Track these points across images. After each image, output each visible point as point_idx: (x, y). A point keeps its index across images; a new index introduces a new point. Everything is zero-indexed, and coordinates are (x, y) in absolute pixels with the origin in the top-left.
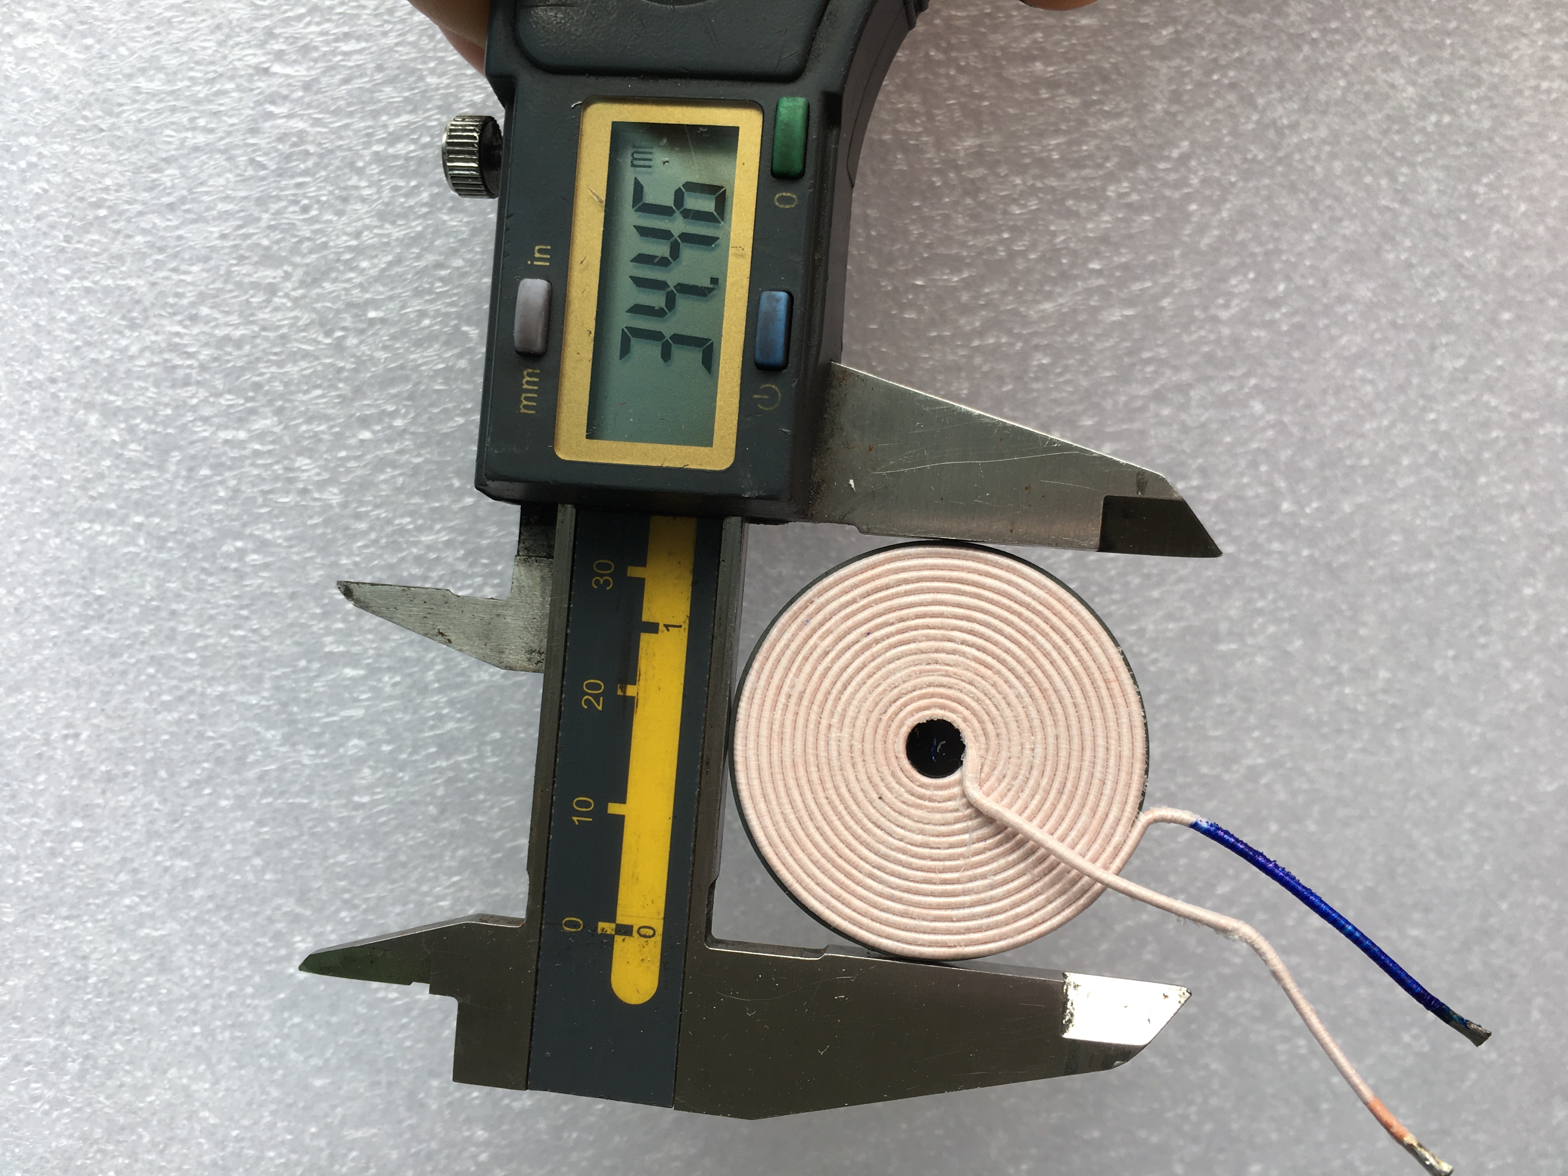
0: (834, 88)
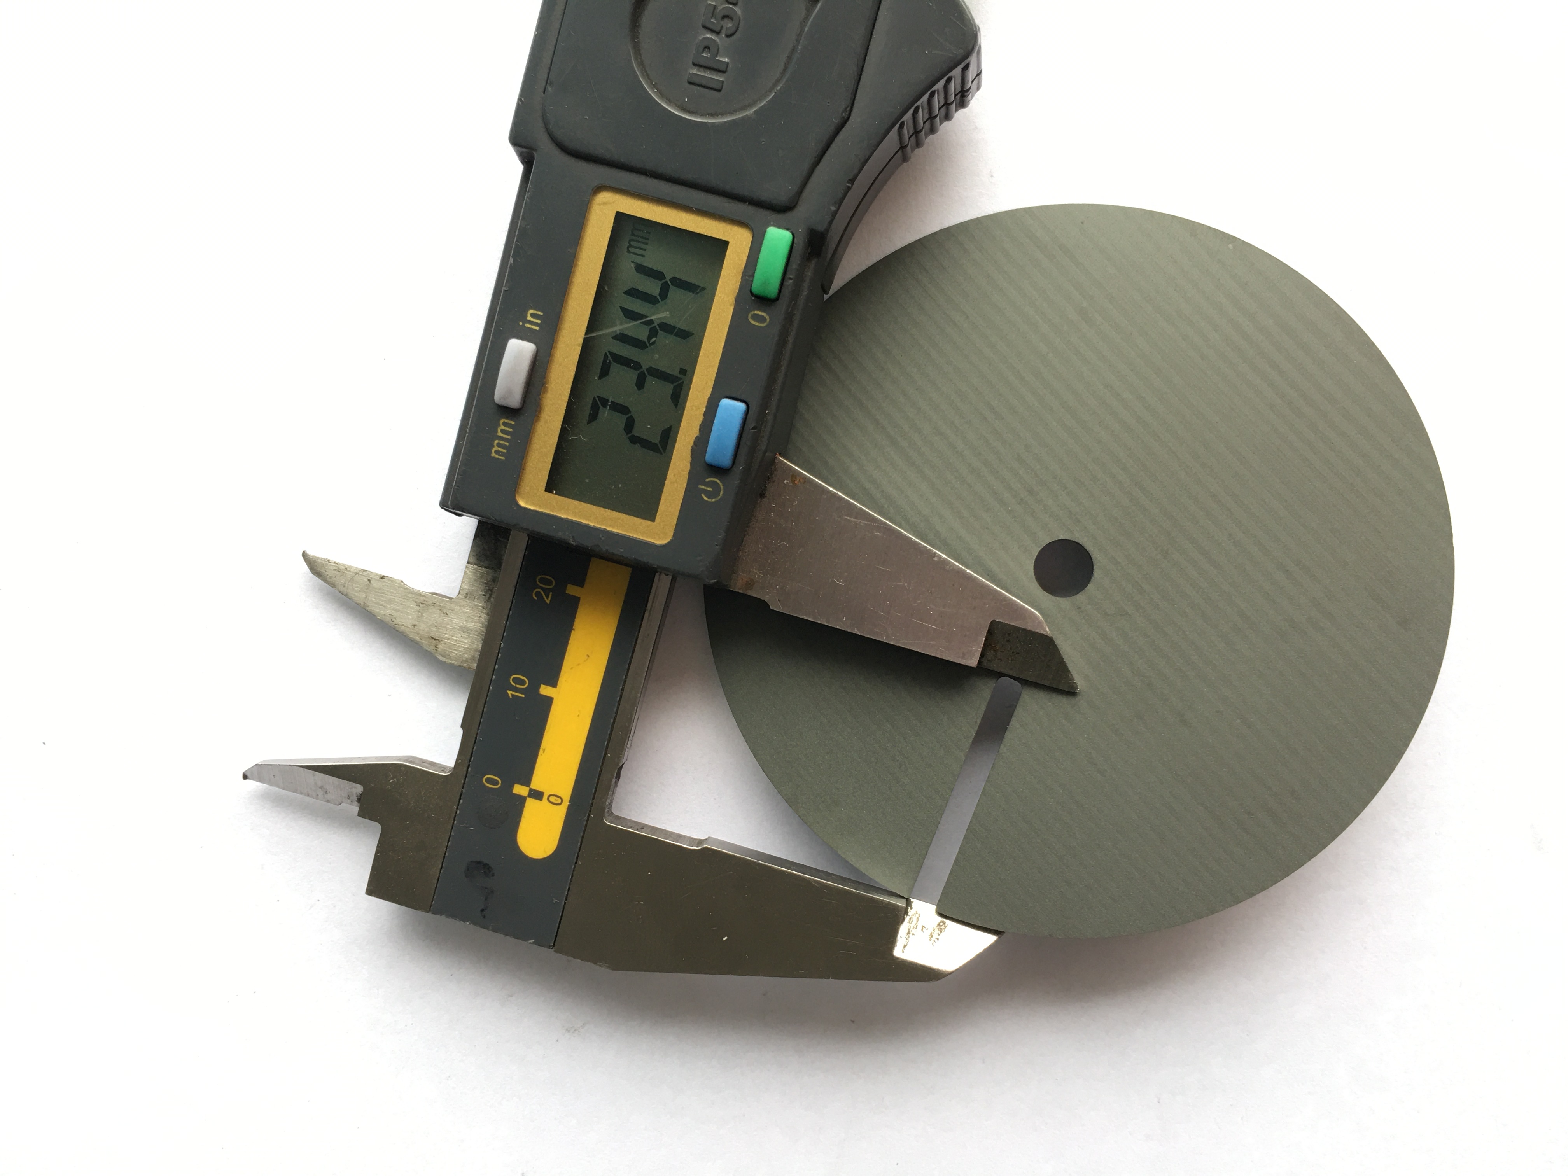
0: (821, 228)
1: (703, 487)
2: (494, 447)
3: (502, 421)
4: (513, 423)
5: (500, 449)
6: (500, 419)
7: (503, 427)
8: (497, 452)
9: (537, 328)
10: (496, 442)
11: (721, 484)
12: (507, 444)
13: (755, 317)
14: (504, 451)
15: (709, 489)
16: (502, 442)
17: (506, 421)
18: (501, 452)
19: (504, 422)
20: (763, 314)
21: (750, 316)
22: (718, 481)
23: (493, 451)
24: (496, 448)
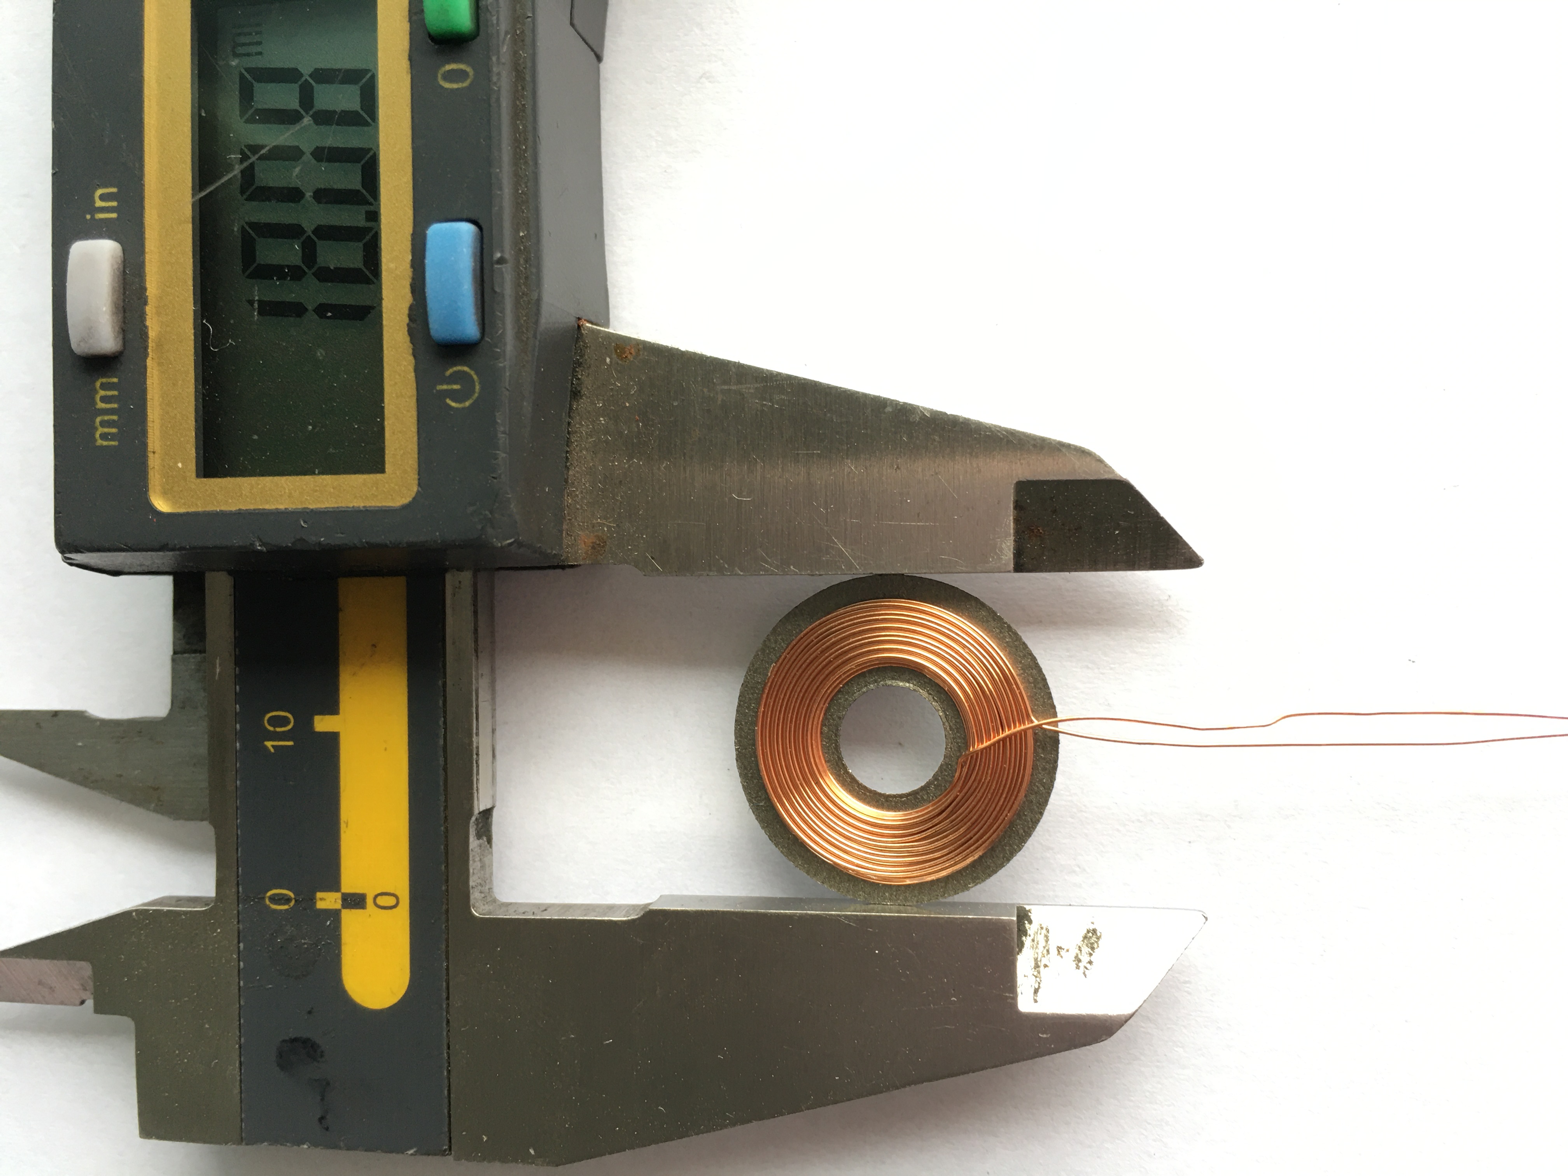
1: (445, 387)
2: (96, 429)
3: (98, 384)
4: (115, 380)
5: (106, 430)
6: (95, 382)
7: (102, 393)
8: (104, 436)
9: (114, 215)
10: (98, 419)
11: (472, 373)
12: (115, 418)
13: (451, 76)
14: (114, 430)
15: (456, 387)
16: (106, 418)
17: (104, 380)
18: (109, 434)
19: (102, 384)
20: (462, 66)
21: (439, 76)
22: (466, 369)
23: (97, 436)
24: (101, 430)
